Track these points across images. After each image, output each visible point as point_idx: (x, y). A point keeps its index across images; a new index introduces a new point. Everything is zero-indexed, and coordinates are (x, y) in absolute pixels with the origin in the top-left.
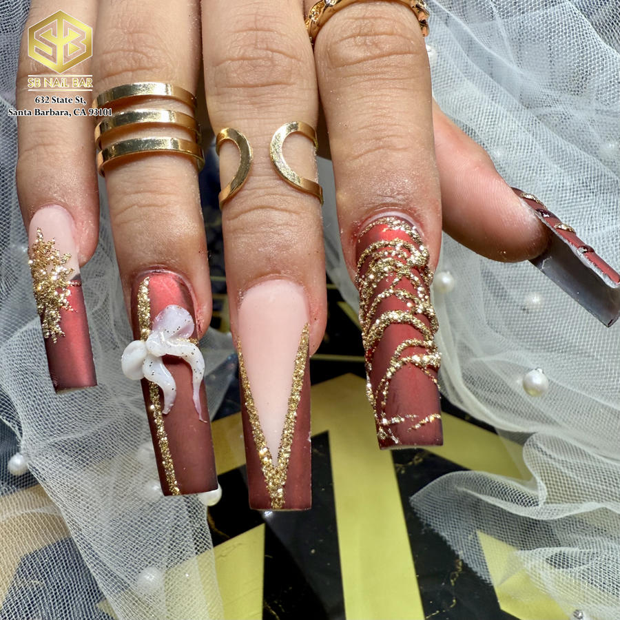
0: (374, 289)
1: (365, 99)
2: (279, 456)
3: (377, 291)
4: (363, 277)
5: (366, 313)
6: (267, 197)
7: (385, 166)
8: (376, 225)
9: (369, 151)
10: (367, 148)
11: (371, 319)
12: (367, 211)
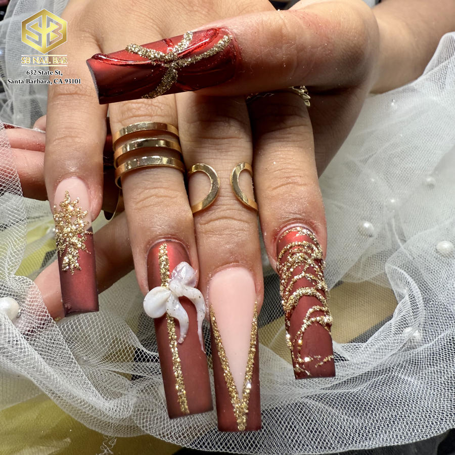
0: (291, 273)
1: (277, 153)
2: (244, 392)
3: (293, 274)
4: (283, 264)
5: (285, 288)
6: (228, 211)
7: (294, 194)
8: (291, 231)
9: (282, 185)
10: (281, 183)
11: (289, 292)
12: (284, 223)
